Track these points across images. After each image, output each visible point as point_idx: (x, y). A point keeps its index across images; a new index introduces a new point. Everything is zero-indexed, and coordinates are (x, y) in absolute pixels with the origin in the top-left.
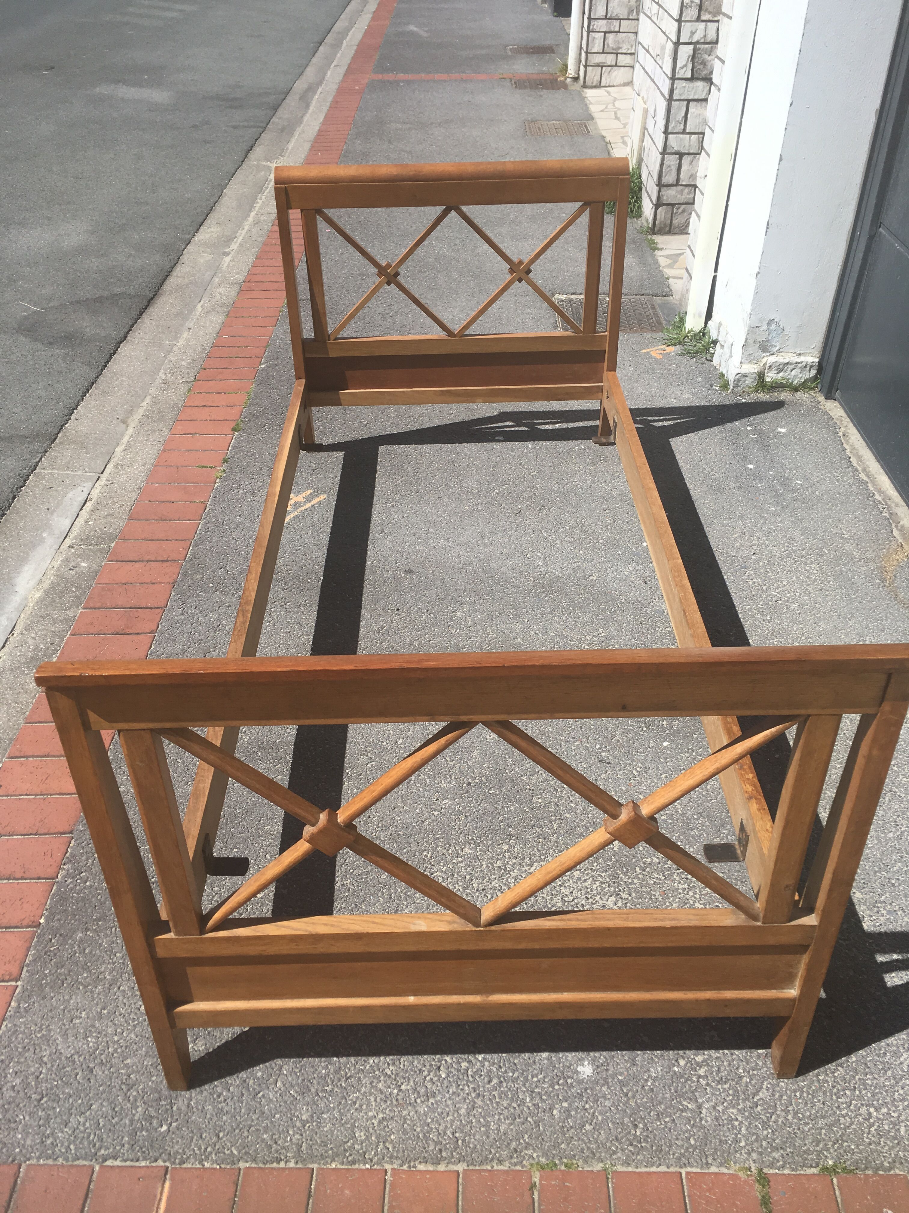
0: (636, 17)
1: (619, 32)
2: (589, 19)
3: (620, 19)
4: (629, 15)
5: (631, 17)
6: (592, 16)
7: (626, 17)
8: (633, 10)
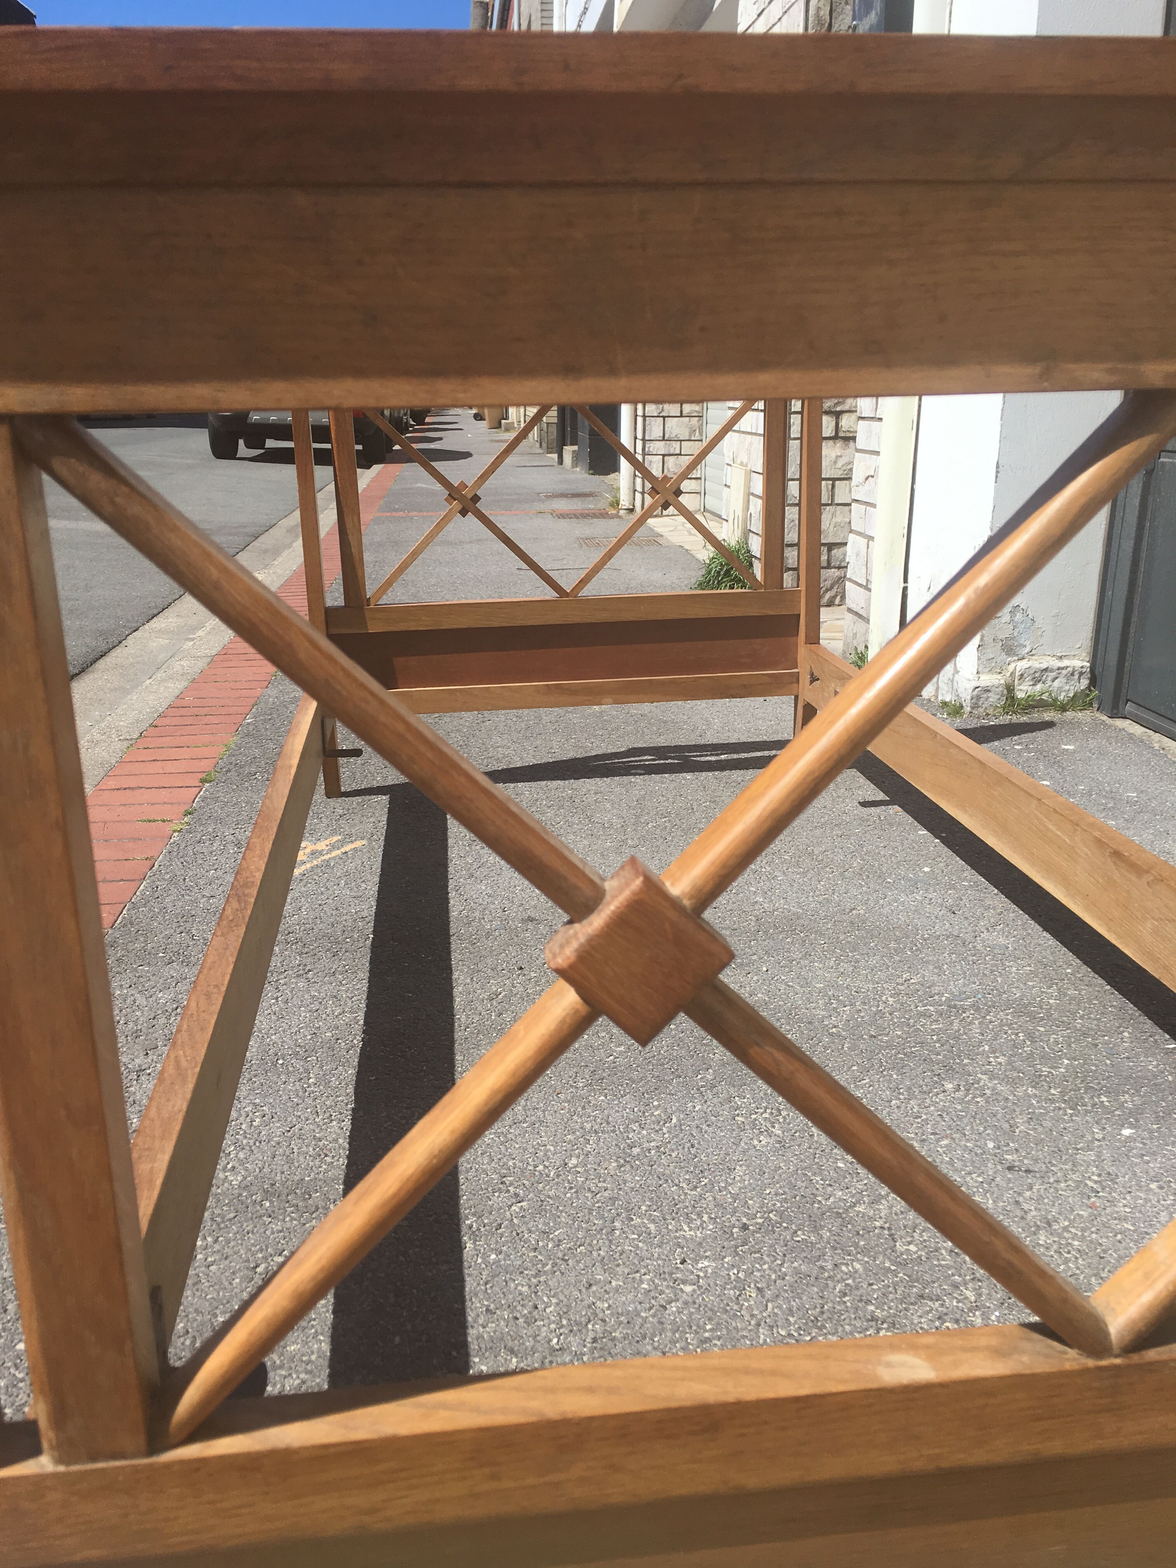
1: (680, 454)
2: (644, 440)
3: (681, 441)
4: (690, 436)
5: (693, 438)
6: (647, 438)
7: (687, 438)
8: (695, 431)
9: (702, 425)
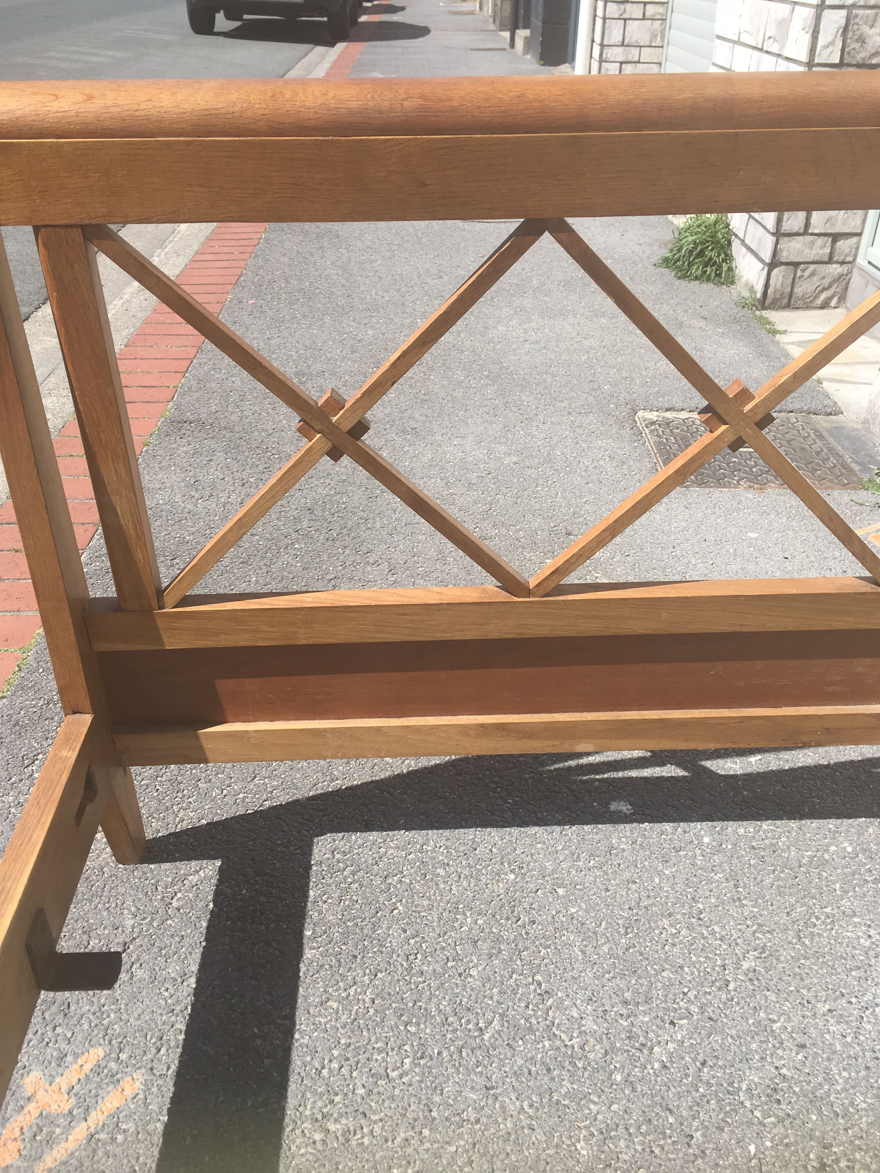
0: (660, 44)
1: (639, 62)
2: (602, 45)
3: (641, 47)
4: (651, 41)
5: (654, 44)
6: (605, 43)
7: (648, 44)
8: (656, 36)
9: (664, 29)
